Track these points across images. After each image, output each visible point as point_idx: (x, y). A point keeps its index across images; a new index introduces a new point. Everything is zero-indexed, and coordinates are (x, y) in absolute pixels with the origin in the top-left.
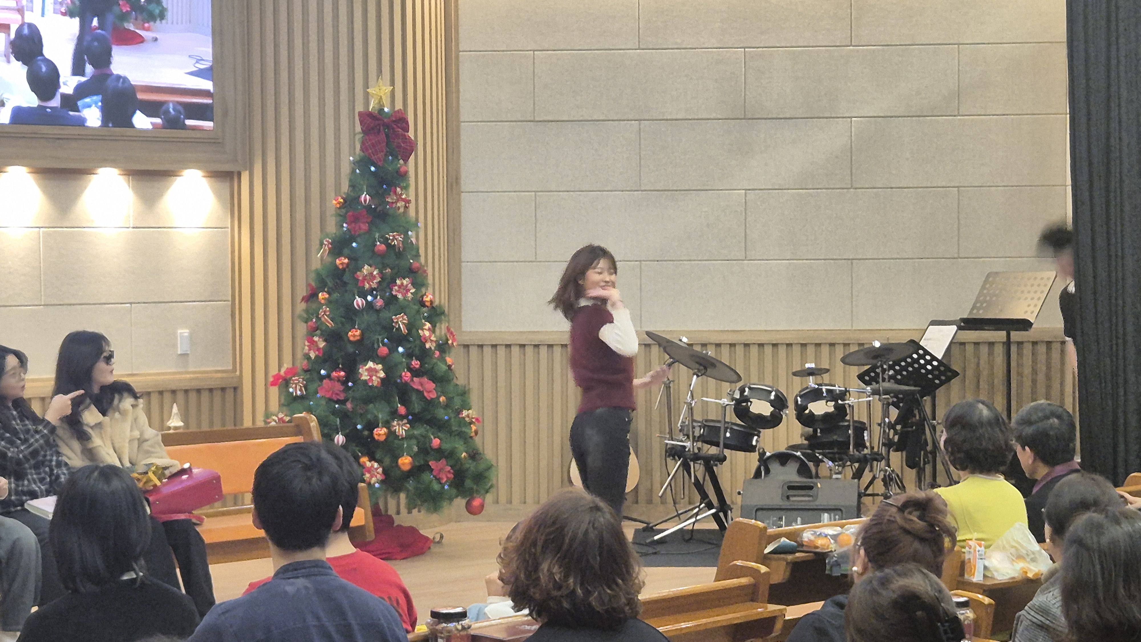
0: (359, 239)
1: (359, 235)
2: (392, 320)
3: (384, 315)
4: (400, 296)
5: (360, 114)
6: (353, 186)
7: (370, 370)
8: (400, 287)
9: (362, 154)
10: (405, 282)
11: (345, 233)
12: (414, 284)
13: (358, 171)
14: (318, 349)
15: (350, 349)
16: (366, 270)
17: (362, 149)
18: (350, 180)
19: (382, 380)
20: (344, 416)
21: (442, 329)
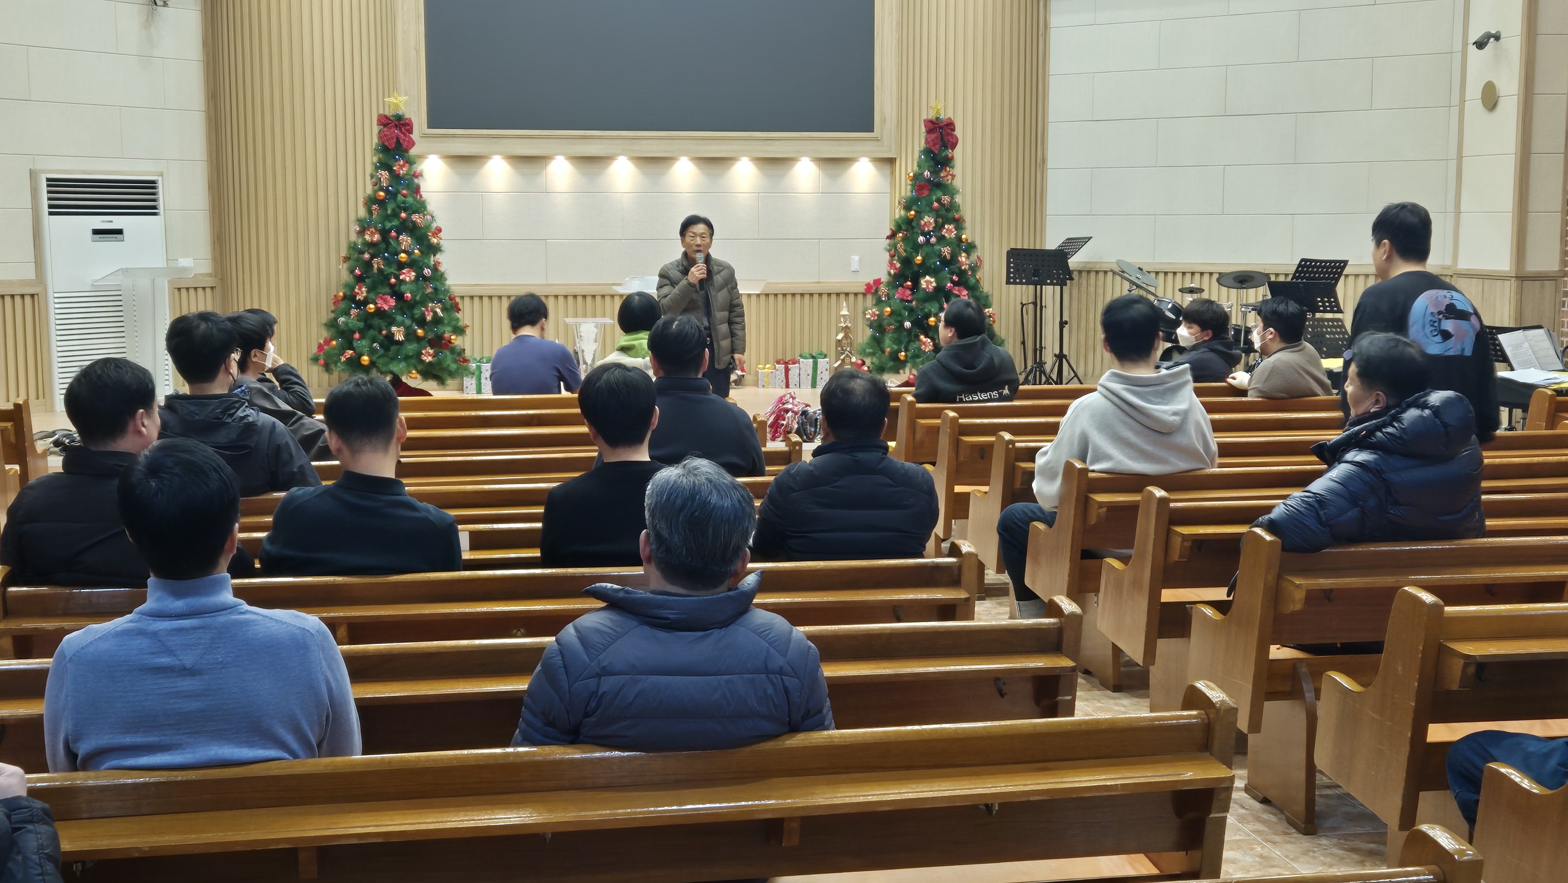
0: (923, 200)
1: (923, 197)
2: (941, 251)
3: (937, 247)
4: (946, 235)
5: (925, 121)
6: (919, 166)
7: (927, 282)
8: (947, 230)
9: (925, 145)
10: (951, 227)
11: (913, 196)
12: (956, 228)
13: (923, 157)
14: (896, 269)
15: (916, 269)
16: (926, 219)
17: (926, 143)
18: (918, 162)
19: (935, 288)
20: (911, 310)
21: (974, 257)
